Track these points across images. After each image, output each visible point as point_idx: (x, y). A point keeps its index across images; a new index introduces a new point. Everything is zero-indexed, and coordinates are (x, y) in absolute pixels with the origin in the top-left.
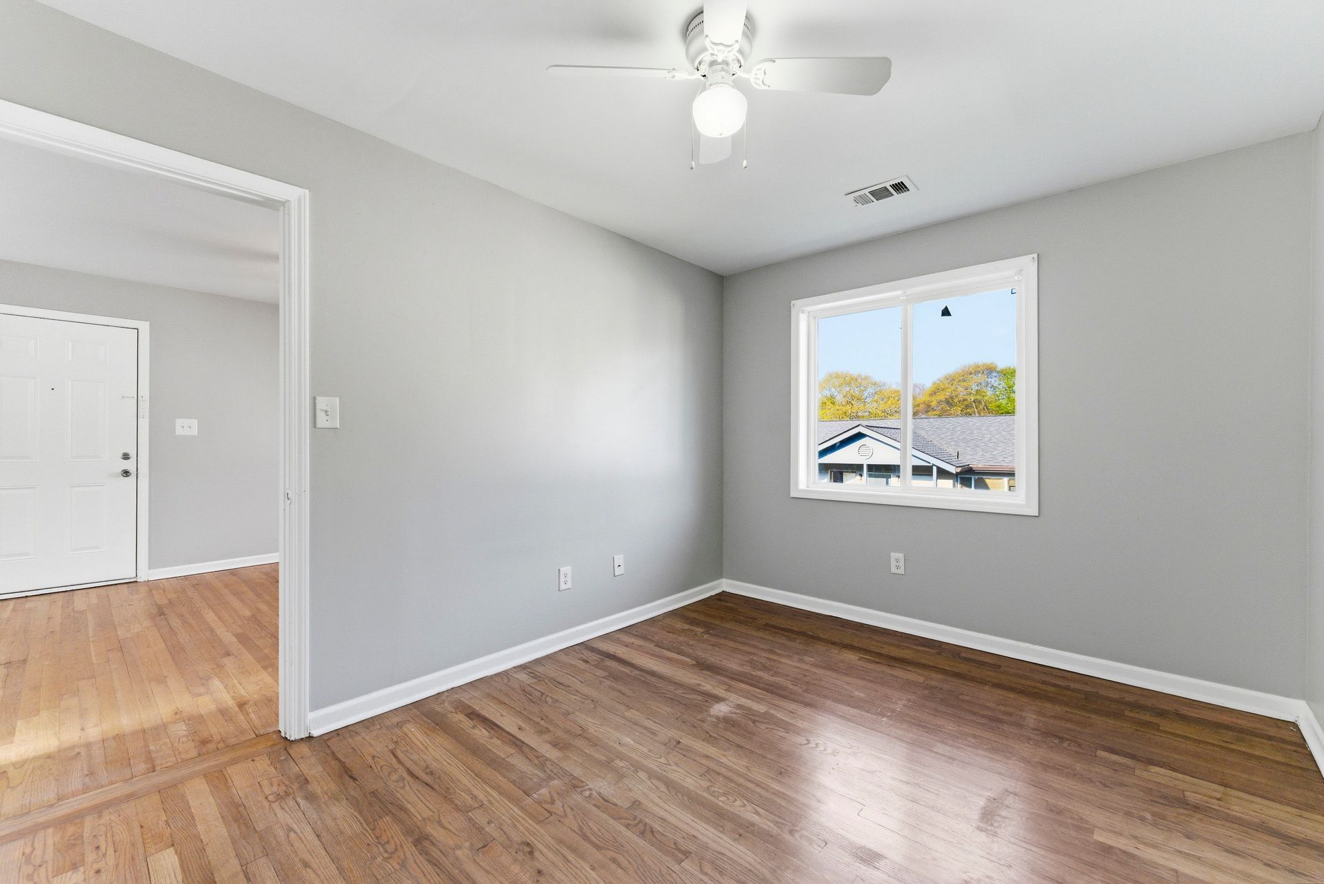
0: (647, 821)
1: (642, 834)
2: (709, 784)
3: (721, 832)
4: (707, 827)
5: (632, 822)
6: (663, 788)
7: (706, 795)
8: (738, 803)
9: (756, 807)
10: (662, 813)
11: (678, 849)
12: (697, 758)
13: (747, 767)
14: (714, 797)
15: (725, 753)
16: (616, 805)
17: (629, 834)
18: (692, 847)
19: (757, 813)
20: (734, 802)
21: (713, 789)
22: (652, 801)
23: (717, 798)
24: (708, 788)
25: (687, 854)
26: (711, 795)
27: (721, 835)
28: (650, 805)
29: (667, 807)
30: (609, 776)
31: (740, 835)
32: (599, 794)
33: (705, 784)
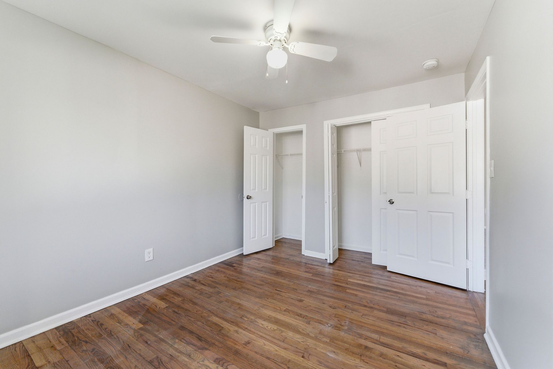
0: (301, 318)
1: (301, 314)
2: (282, 334)
3: (275, 317)
4: (280, 318)
5: (306, 317)
6: (300, 330)
7: (283, 329)
8: (269, 327)
9: (263, 327)
10: (297, 321)
11: (288, 312)
12: (290, 347)
13: (265, 345)
14: (279, 329)
15: (276, 352)
16: (315, 322)
17: (305, 314)
18: (284, 312)
19: (262, 324)
20: (271, 327)
21: (280, 332)
22: (303, 325)
23: (278, 329)
24: (282, 332)
25: (285, 311)
26: (280, 329)
27: (275, 316)
28: (303, 323)
29: (296, 323)
30: (327, 333)
31: (269, 317)
32: (325, 325)
33: (284, 334)
